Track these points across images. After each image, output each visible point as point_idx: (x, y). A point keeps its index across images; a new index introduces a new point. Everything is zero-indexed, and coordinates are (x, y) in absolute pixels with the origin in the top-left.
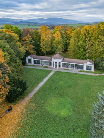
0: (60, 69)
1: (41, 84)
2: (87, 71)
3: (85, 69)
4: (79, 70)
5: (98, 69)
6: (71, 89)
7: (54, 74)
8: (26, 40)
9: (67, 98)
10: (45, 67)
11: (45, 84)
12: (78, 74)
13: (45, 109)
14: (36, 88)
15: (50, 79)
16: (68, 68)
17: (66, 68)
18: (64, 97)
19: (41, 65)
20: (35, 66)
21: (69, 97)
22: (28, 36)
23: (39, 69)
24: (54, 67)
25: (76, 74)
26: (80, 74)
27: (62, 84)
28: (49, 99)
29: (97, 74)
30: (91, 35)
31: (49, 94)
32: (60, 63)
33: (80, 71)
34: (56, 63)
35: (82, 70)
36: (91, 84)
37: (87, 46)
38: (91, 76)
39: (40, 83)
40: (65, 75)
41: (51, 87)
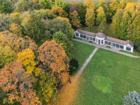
0: (103, 45)
1: (88, 61)
2: (126, 51)
3: (125, 49)
4: (120, 49)
5: (137, 50)
6: (111, 69)
7: (98, 51)
8: (74, 15)
9: (108, 77)
10: (90, 41)
11: (91, 61)
12: (118, 54)
13: (92, 84)
14: (84, 64)
15: (95, 56)
16: (109, 46)
17: (108, 45)
18: (106, 76)
19: (86, 39)
20: (81, 39)
21: (109, 77)
22: (75, 11)
23: (85, 44)
24: (98, 43)
25: (116, 53)
26: (120, 54)
27: (104, 63)
28: (94, 76)
29: (135, 55)
30: (133, 19)
31: (94, 71)
32: (102, 40)
33: (121, 51)
34: (99, 40)
35: (122, 49)
36: (128, 66)
37: (128, 27)
38: (130, 57)
39: (87, 59)
40: (107, 53)
41: (95, 64)
